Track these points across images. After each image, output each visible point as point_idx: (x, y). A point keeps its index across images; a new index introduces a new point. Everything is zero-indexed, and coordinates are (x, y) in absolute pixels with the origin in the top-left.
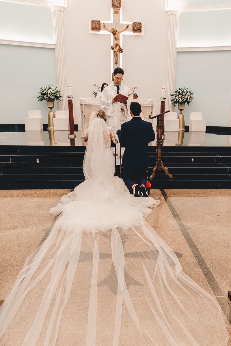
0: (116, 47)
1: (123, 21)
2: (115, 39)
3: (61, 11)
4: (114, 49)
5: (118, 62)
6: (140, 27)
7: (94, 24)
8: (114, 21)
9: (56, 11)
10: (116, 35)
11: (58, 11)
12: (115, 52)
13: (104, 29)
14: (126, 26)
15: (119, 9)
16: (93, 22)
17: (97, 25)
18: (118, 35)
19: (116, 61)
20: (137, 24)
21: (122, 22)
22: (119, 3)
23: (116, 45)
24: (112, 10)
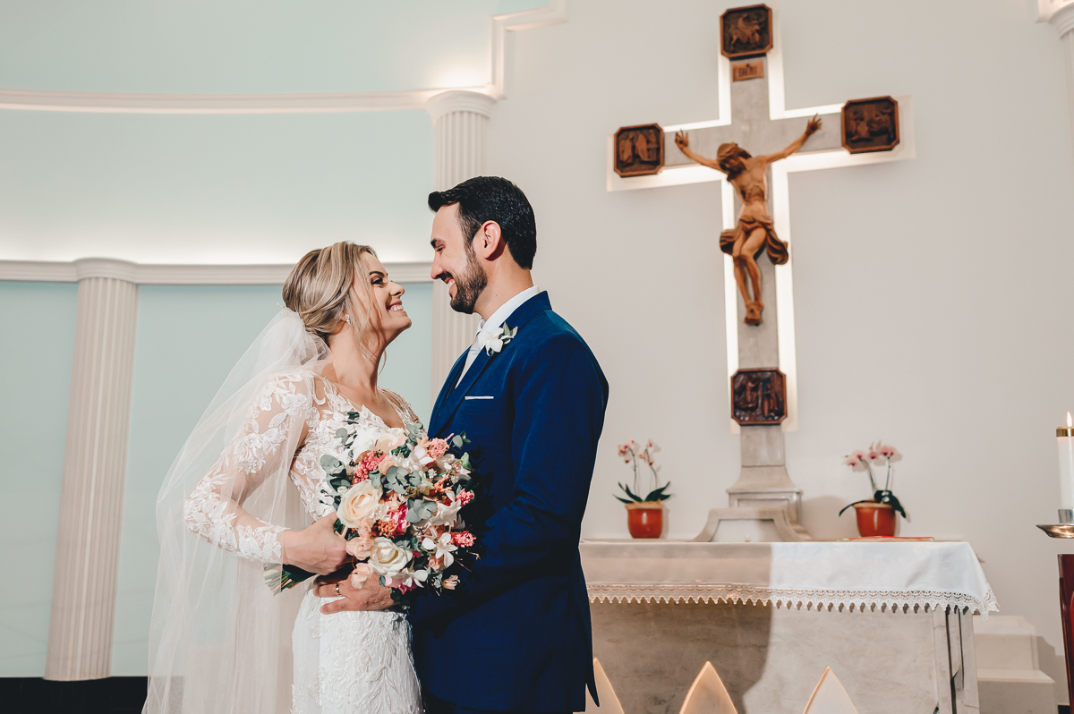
0: (748, 233)
1: (788, 107)
2: (740, 198)
3: (470, 113)
4: (736, 247)
5: (766, 315)
6: (885, 118)
7: (628, 144)
8: (736, 112)
9: (450, 117)
10: (745, 178)
11: (458, 115)
12: (740, 262)
13: (682, 157)
14: (804, 128)
15: (764, 55)
16: (622, 136)
17: (642, 145)
18: (756, 172)
19: (754, 307)
20: (866, 106)
21: (778, 110)
22: (757, 27)
23: (749, 227)
24: (724, 66)
